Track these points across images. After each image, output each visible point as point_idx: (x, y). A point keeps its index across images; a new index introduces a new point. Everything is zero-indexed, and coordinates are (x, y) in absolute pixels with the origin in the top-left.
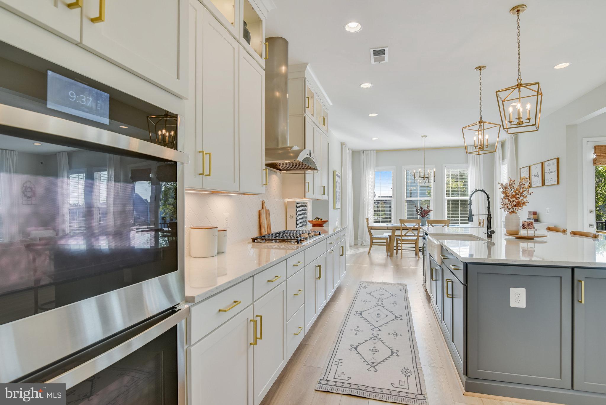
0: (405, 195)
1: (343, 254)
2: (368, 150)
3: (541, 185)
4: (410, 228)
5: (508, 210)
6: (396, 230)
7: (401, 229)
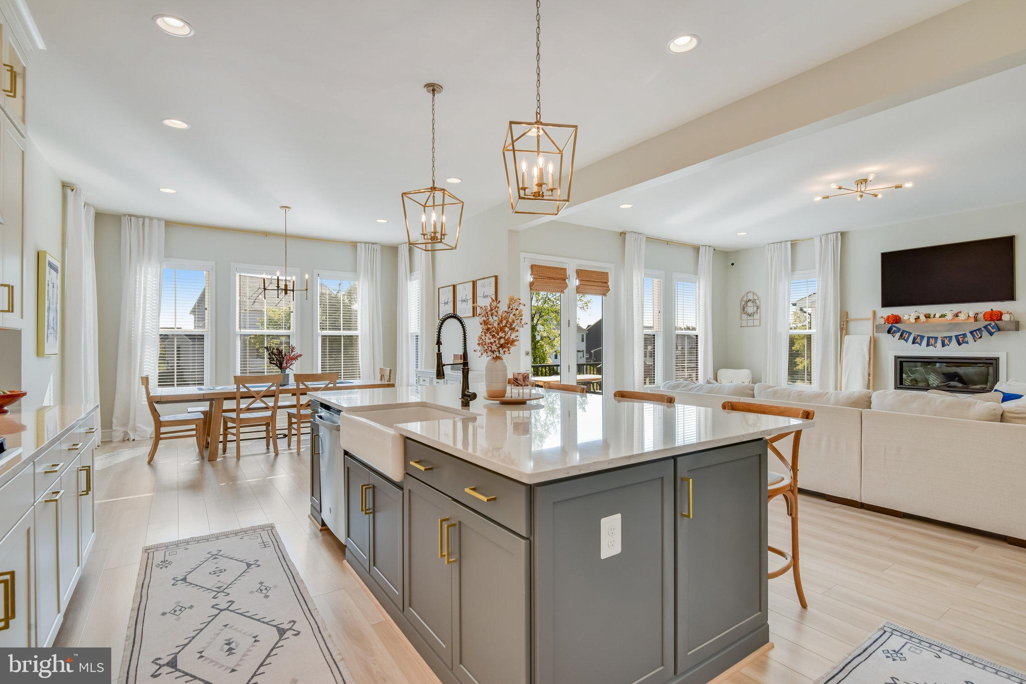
0: (237, 323)
1: (88, 488)
2: (144, 218)
3: (471, 314)
4: (258, 392)
5: (490, 353)
6: (226, 399)
7: (238, 396)
